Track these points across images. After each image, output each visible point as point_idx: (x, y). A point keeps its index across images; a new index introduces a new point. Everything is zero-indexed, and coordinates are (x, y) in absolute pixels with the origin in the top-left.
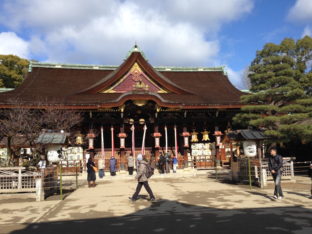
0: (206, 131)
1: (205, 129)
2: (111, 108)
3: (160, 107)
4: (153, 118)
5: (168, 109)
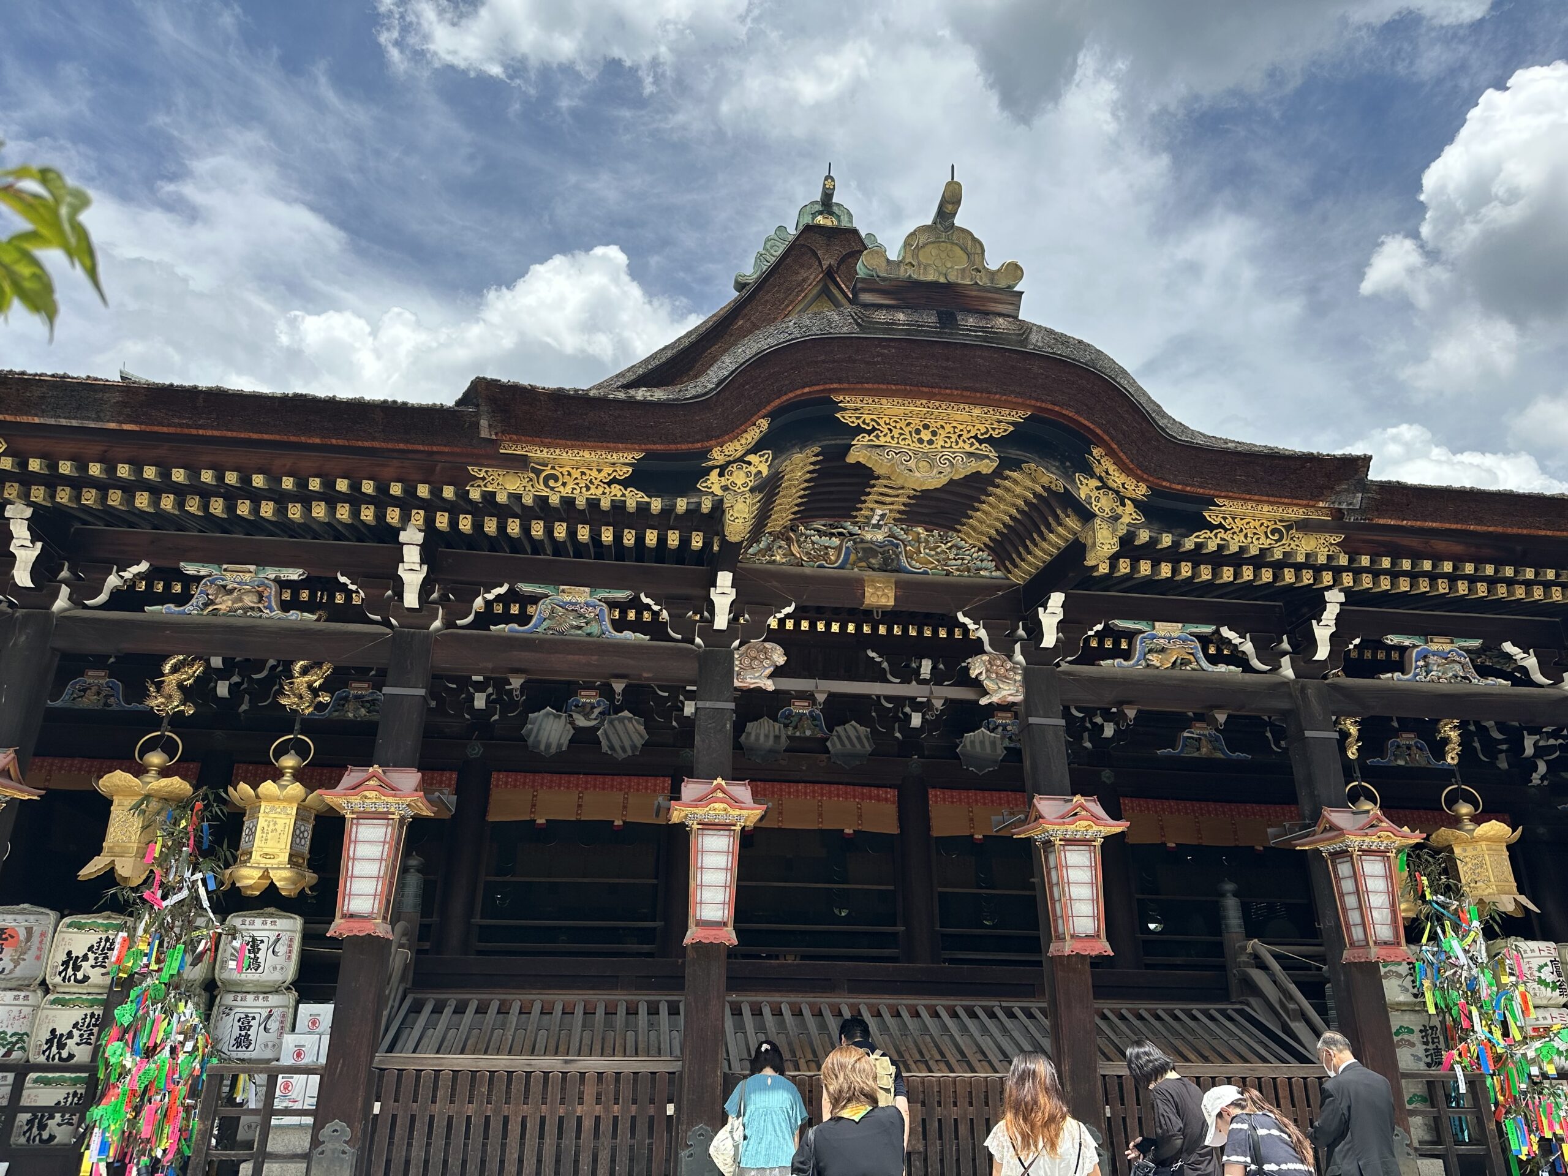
2: (625, 483)
3: (1130, 507)
4: (1010, 656)
5: (1212, 527)
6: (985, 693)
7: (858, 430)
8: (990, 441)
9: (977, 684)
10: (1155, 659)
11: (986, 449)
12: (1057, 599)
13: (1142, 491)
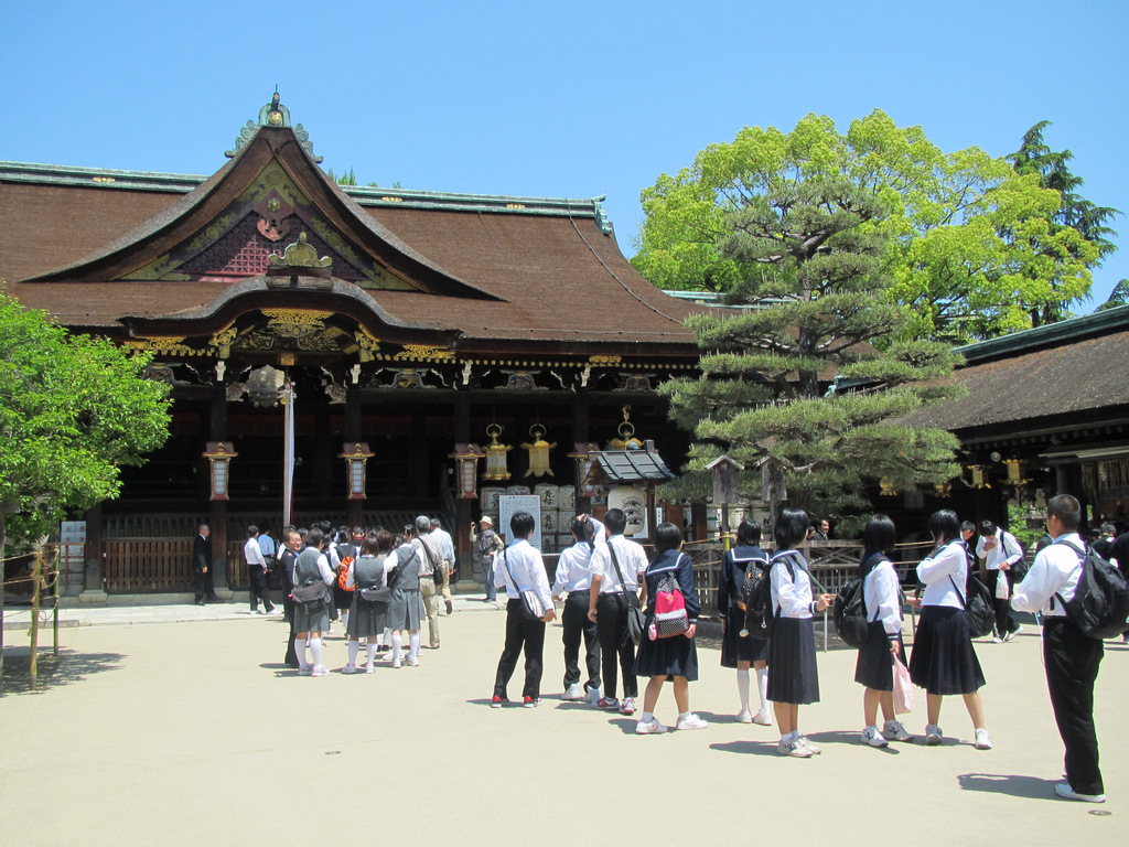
0: (541, 439)
1: (538, 434)
2: (182, 343)
3: (375, 345)
4: (342, 386)
5: (405, 350)
6: (331, 399)
7: (271, 318)
8: (323, 320)
9: (328, 396)
10: (401, 384)
11: (321, 323)
12: (357, 367)
13: (377, 340)
